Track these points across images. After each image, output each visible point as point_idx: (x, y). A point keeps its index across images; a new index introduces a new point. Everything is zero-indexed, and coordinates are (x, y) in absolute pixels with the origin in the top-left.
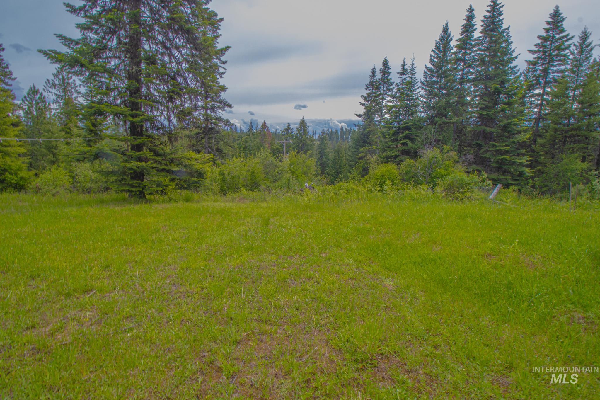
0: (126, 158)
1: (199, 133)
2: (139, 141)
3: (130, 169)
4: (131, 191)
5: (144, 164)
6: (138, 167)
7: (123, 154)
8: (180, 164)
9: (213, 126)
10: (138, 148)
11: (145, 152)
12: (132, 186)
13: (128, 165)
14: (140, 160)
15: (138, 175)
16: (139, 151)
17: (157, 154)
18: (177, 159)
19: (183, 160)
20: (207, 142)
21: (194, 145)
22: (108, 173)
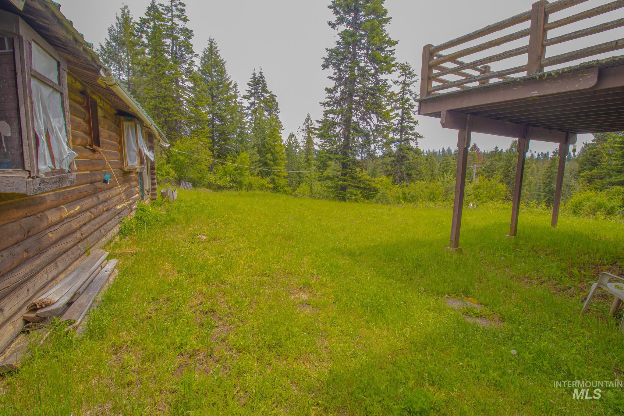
0: (338, 180)
1: (394, 161)
2: (345, 172)
3: (339, 185)
4: (339, 196)
5: (345, 183)
6: (343, 184)
7: (338, 177)
8: (364, 183)
9: (405, 155)
10: (345, 175)
11: (348, 177)
12: (340, 194)
13: (339, 183)
14: (345, 180)
15: (344, 188)
16: (344, 176)
17: (353, 178)
18: (363, 181)
19: (365, 181)
20: (399, 168)
21: (388, 171)
22: (329, 187)
